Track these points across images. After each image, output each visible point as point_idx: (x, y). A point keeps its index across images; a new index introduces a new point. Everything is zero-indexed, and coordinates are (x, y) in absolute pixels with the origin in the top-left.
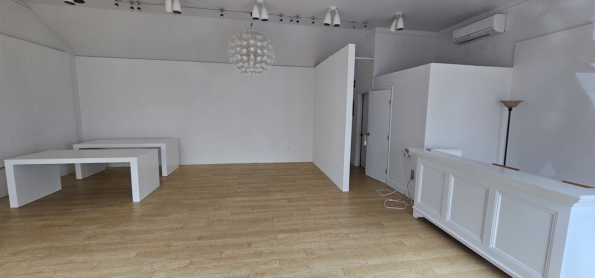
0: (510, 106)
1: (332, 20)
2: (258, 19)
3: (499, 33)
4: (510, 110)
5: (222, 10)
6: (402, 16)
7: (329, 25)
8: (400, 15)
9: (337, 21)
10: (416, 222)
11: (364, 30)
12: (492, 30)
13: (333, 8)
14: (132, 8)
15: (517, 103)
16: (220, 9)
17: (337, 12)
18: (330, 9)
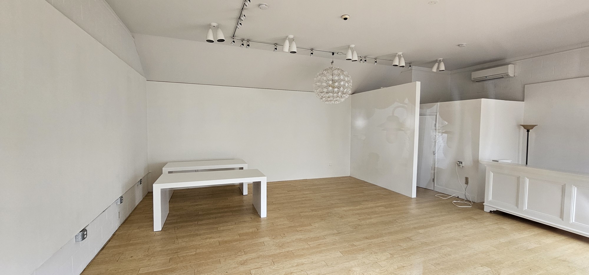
0: (528, 128)
1: (399, 62)
2: (350, 60)
3: (512, 77)
4: (528, 131)
7: (397, 65)
8: (442, 60)
10: (489, 215)
12: (507, 75)
13: (400, 53)
15: (532, 127)
16: (311, 49)
17: (402, 56)
18: (397, 54)
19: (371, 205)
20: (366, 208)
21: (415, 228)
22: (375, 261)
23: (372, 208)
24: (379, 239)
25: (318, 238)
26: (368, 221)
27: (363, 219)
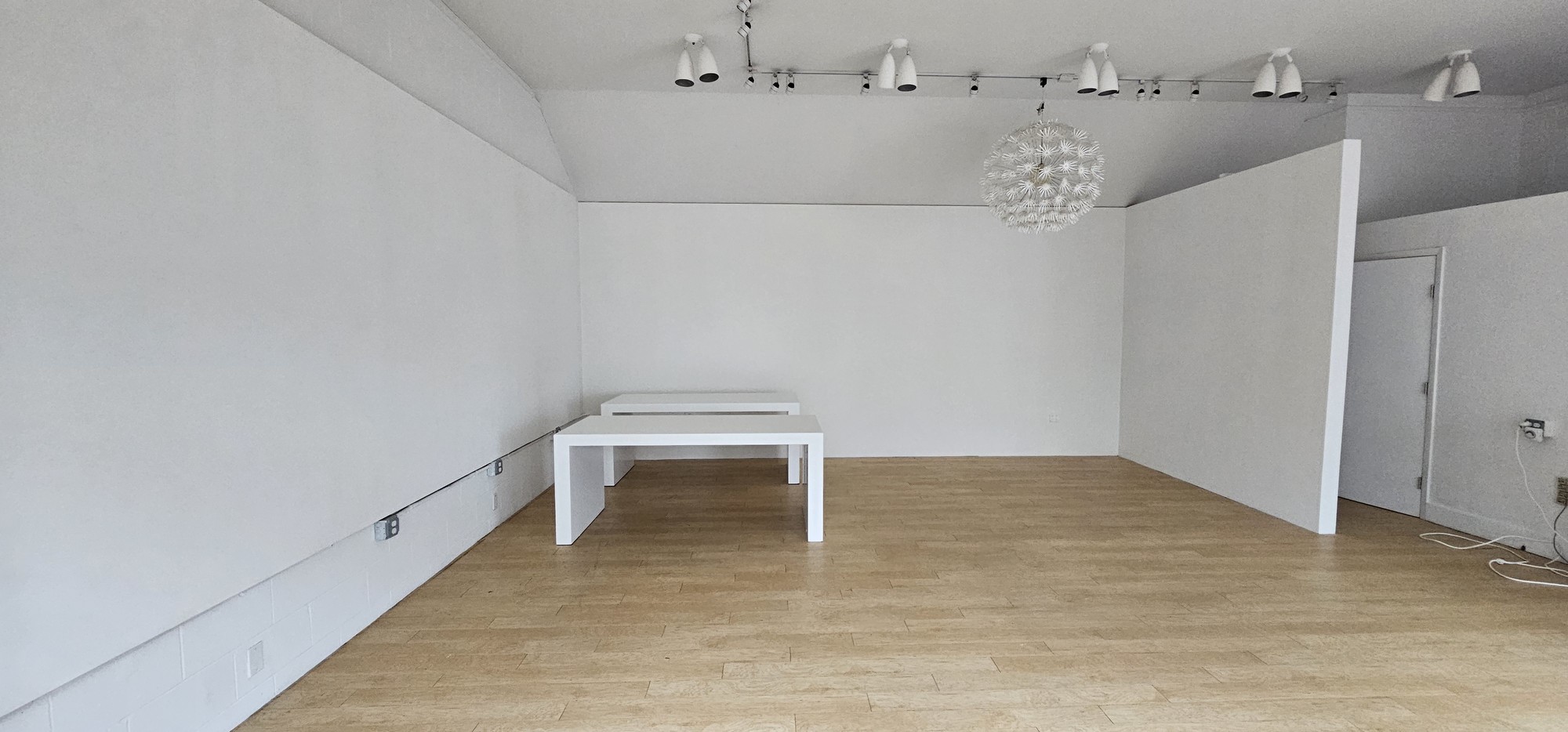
1: (1279, 82)
2: (1095, 92)
5: (975, 77)
6: (1473, 59)
8: (1467, 56)
13: (1283, 51)
14: (777, 85)
16: (970, 75)
17: (1290, 60)
19: (1151, 540)
20: (1135, 549)
21: (1289, 627)
22: (1098, 701)
23: (1153, 549)
24: (1139, 641)
25: (943, 613)
26: (1120, 587)
27: (1107, 579)
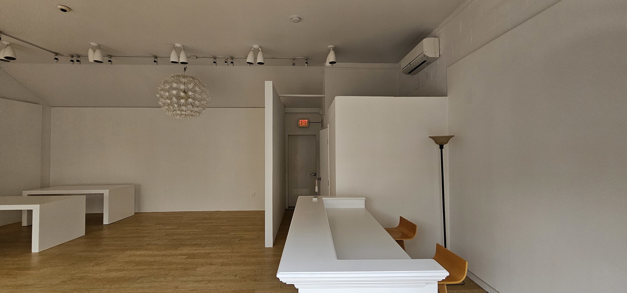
0: (441, 143)
1: (256, 58)
2: (178, 63)
4: (441, 147)
5: (156, 57)
6: (334, 49)
7: (252, 63)
8: (332, 48)
9: (260, 60)
11: (306, 66)
12: (425, 57)
13: (256, 46)
14: (72, 61)
15: (448, 139)
16: (153, 56)
17: (260, 50)
18: (252, 47)
